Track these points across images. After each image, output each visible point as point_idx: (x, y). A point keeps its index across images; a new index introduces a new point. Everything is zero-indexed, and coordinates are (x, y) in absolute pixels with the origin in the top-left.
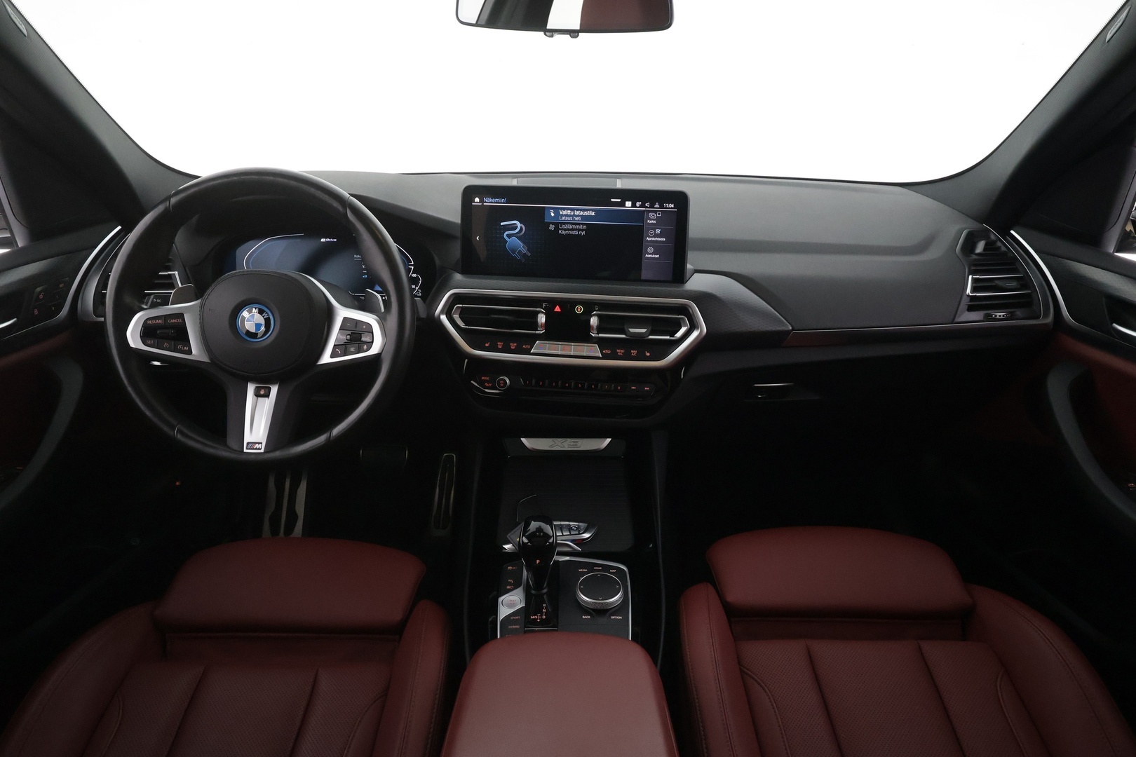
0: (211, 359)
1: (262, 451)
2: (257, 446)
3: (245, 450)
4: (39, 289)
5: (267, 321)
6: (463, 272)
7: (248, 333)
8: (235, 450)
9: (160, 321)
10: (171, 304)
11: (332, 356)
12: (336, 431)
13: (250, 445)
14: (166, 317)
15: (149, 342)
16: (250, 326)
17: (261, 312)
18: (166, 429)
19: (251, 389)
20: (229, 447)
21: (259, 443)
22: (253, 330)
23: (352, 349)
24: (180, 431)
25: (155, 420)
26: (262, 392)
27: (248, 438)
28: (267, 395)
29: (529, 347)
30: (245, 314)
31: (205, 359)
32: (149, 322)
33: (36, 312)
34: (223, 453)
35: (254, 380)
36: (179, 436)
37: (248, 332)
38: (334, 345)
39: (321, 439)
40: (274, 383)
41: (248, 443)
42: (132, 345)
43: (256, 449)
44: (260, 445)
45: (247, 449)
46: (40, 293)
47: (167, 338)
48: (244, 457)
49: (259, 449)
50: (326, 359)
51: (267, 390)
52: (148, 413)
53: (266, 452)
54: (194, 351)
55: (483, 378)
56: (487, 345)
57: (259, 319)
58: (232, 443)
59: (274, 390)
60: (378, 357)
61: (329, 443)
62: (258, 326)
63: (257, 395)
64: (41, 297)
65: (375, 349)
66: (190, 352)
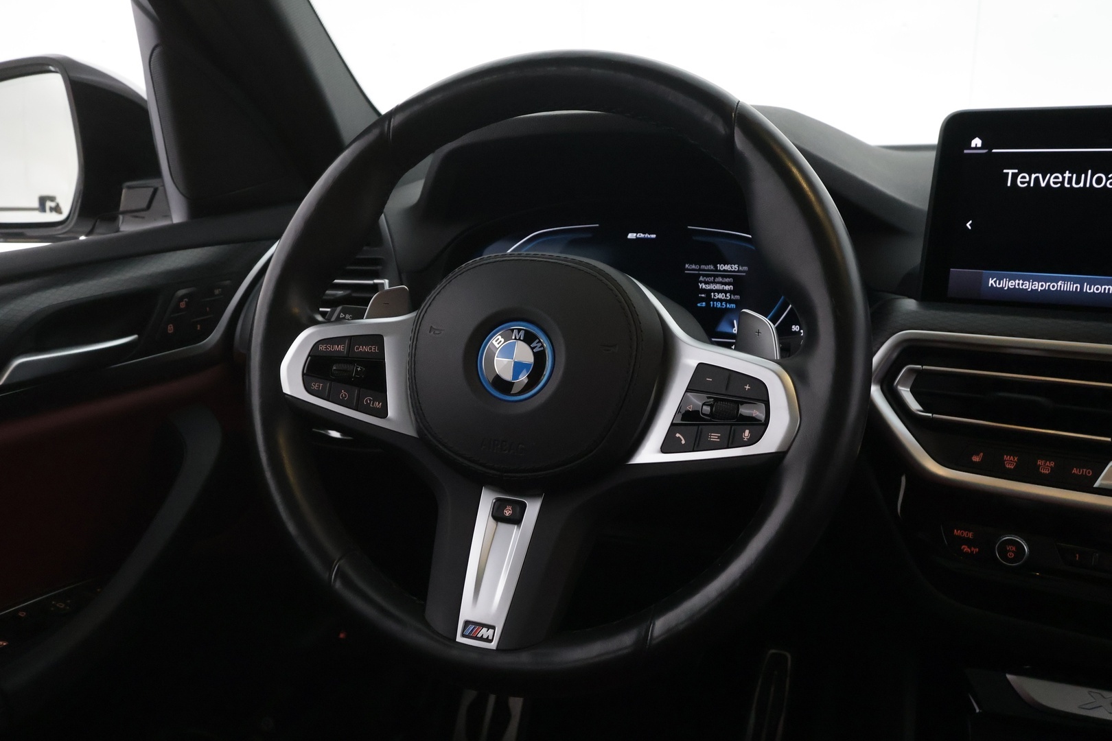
0: (419, 431)
1: (493, 645)
2: (484, 632)
3: (459, 639)
4: (182, 292)
5: (539, 357)
6: (923, 298)
7: (499, 383)
8: (438, 634)
9: (340, 348)
10: (366, 318)
11: (665, 449)
12: (660, 626)
13: (471, 627)
14: (352, 340)
15: (315, 387)
16: (502, 366)
17: (529, 339)
18: (316, 564)
19: (487, 501)
20: (428, 625)
21: (489, 627)
22: (507, 376)
23: (714, 437)
24: (342, 575)
25: (302, 545)
26: (508, 512)
27: (468, 611)
28: (516, 520)
29: (1089, 473)
30: (497, 341)
31: (409, 430)
32: (322, 348)
33: (171, 329)
34: (414, 636)
35: (495, 485)
36: (338, 585)
37: (498, 378)
38: (672, 424)
39: (626, 640)
40: (533, 496)
41: (467, 623)
42: (286, 389)
43: (481, 639)
44: (491, 631)
45: (463, 635)
46: (181, 299)
47: (346, 380)
48: (455, 653)
49: (488, 640)
50: (650, 453)
51: (518, 509)
52: (291, 528)
53: (499, 649)
54: (391, 412)
55: (957, 532)
56: (976, 459)
57: (524, 353)
58: (434, 614)
59: (533, 509)
60: (774, 461)
61: (643, 654)
62: (518, 367)
63: (498, 516)
64: (183, 305)
65: (770, 442)
66: (383, 413)
